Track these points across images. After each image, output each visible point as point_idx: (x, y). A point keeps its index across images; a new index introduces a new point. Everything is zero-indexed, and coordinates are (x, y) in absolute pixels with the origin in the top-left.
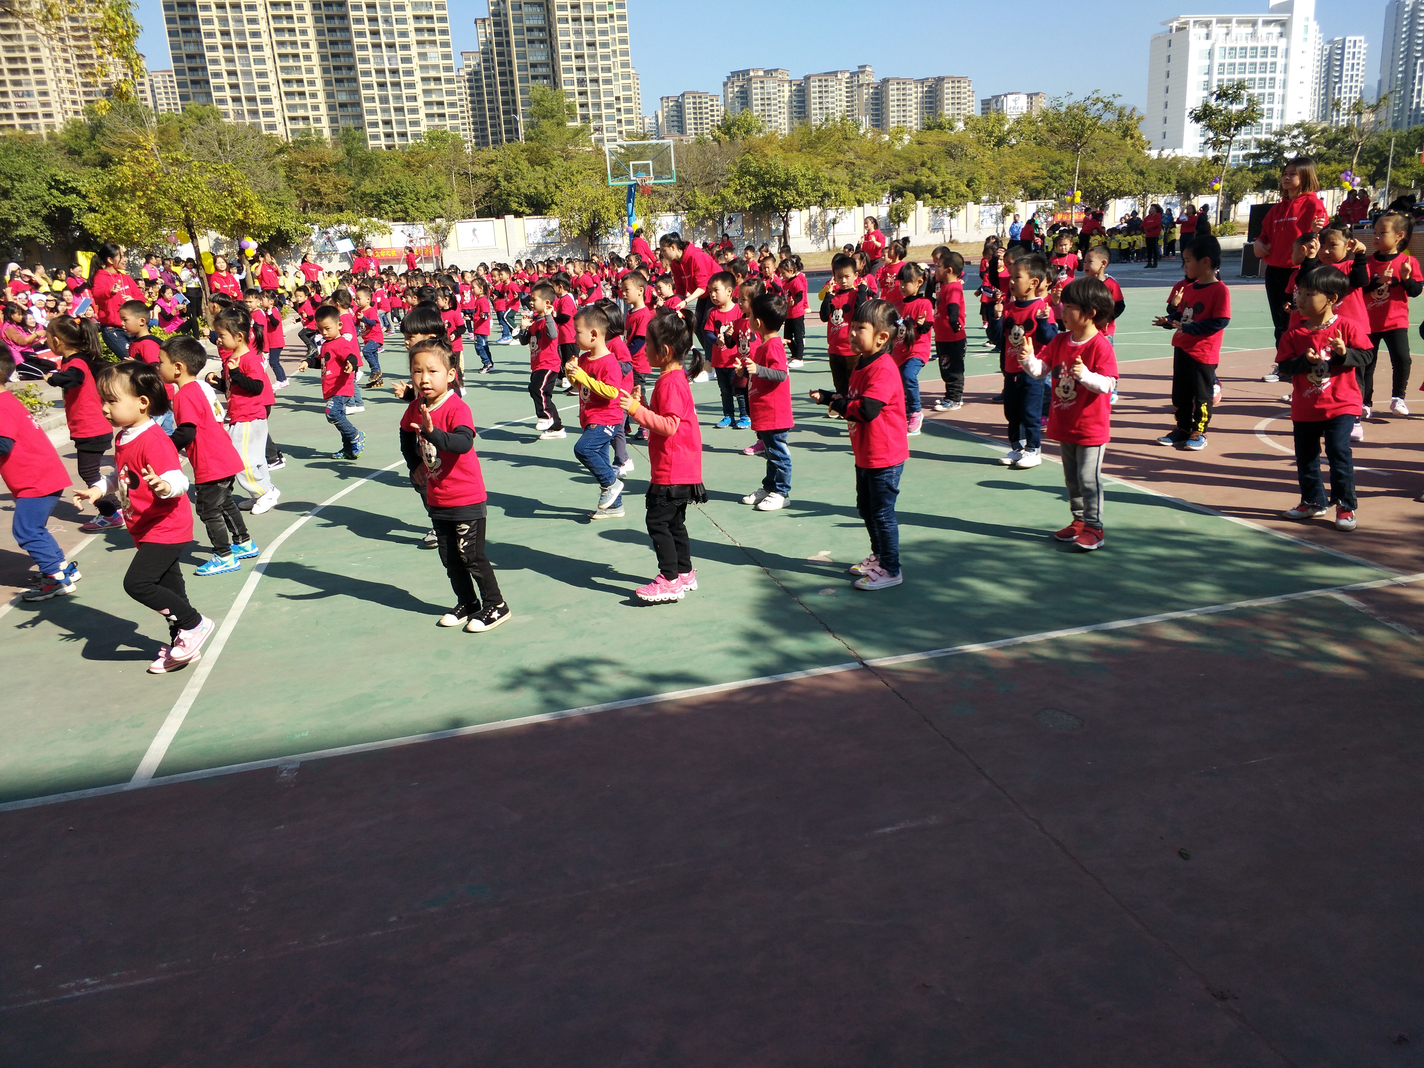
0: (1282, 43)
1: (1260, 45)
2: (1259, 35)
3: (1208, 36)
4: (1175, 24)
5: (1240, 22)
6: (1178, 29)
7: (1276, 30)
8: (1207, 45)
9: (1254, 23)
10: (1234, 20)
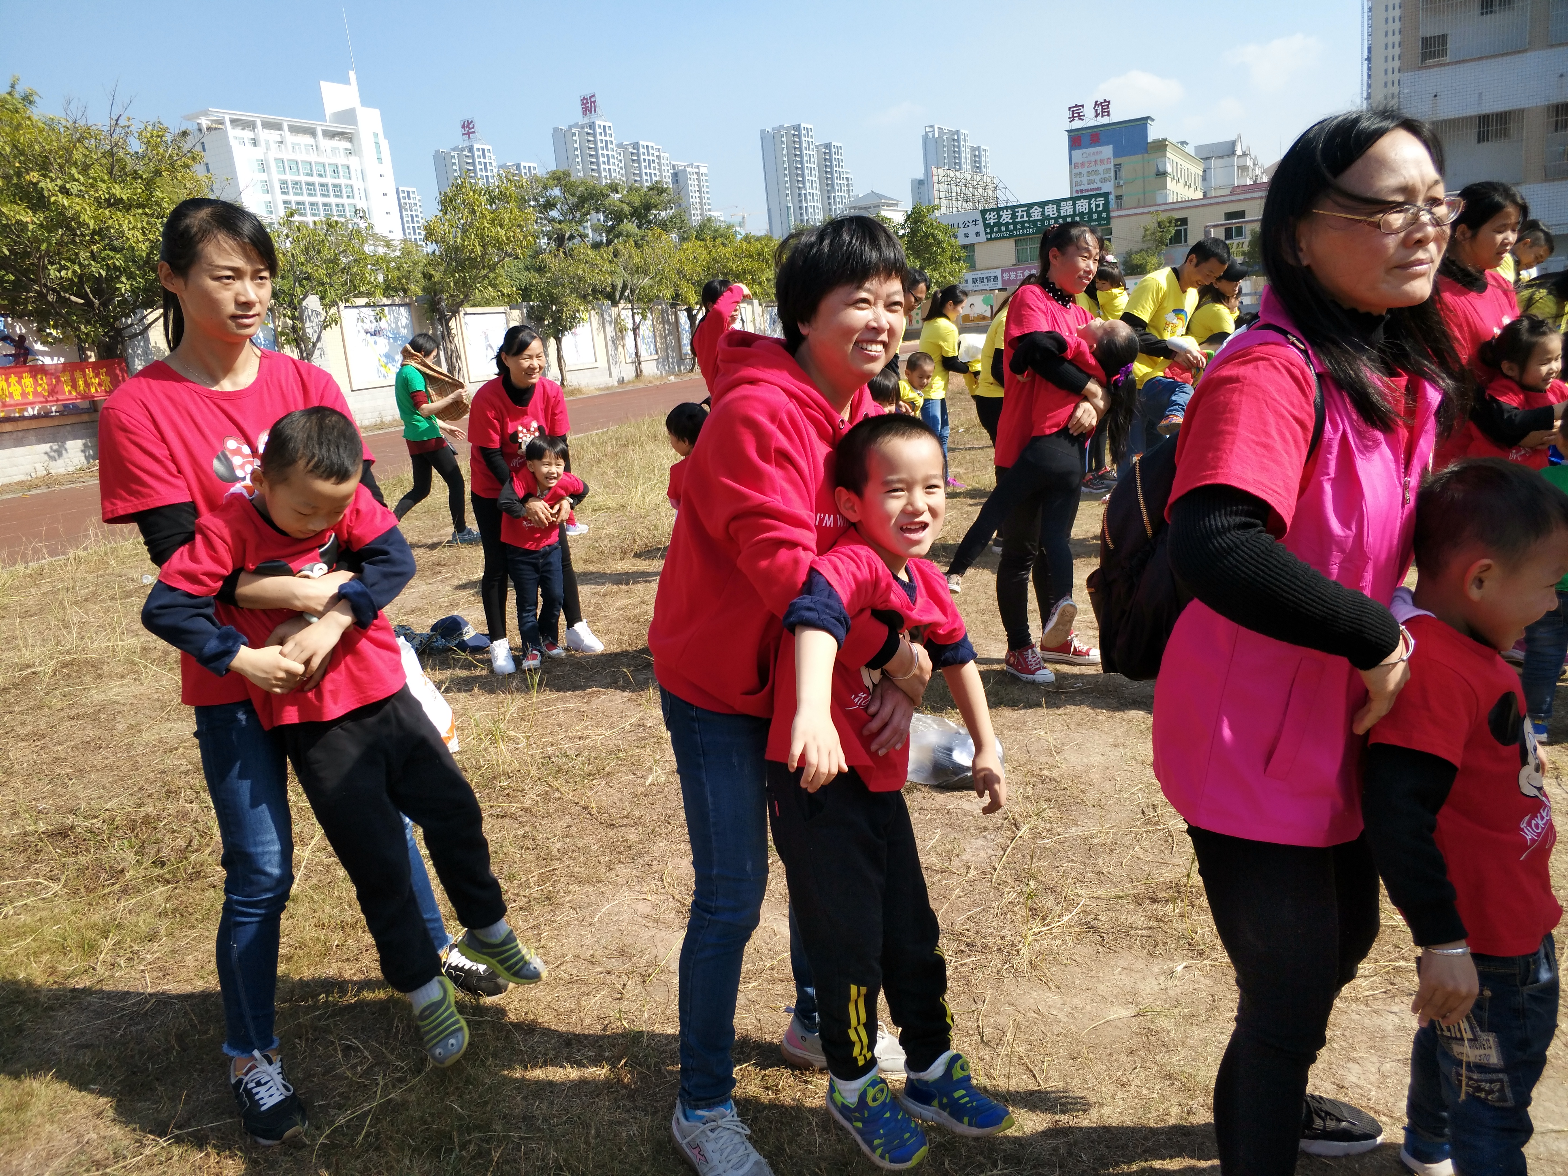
0: (353, 162)
1: (326, 161)
2: (322, 147)
3: (255, 142)
4: (205, 122)
5: (294, 129)
6: (211, 128)
7: (343, 144)
8: (257, 153)
9: (312, 133)
10: (285, 126)
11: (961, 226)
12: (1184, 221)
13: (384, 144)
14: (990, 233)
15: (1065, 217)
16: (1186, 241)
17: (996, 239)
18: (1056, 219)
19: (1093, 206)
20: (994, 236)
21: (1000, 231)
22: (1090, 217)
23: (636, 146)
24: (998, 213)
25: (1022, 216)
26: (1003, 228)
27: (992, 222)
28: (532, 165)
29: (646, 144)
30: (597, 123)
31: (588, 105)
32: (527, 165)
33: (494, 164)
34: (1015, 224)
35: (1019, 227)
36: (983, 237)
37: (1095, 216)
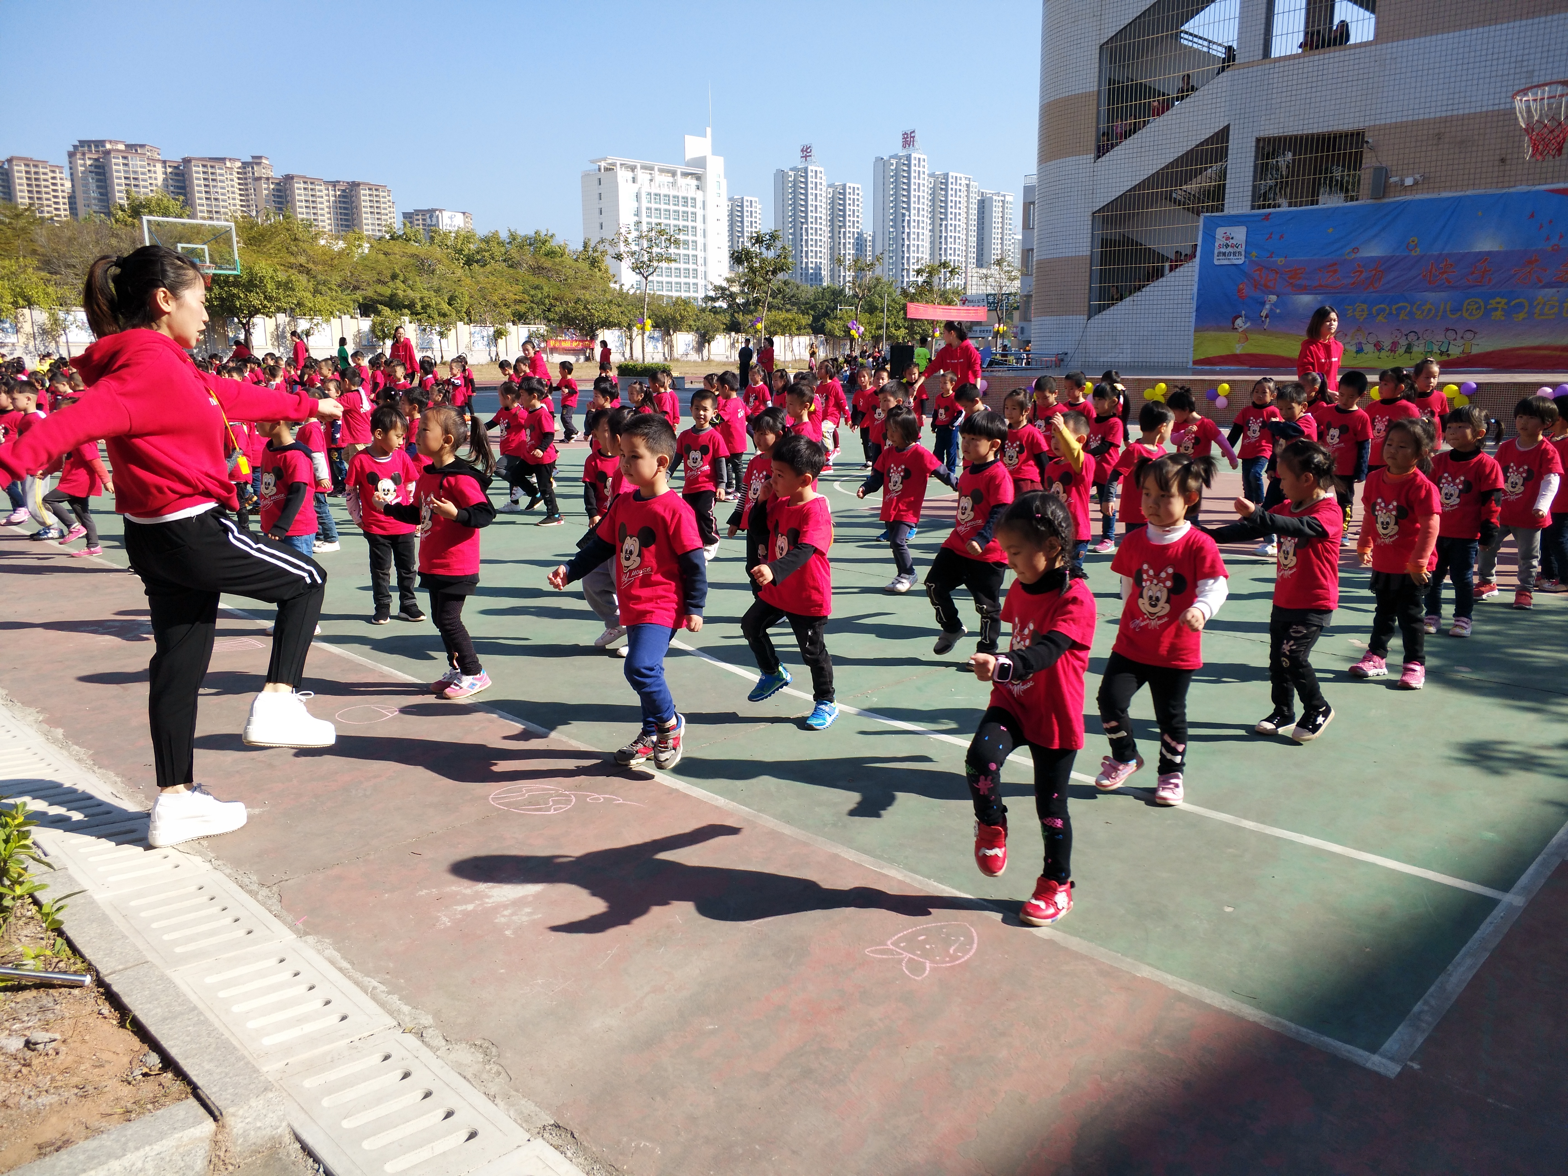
0: (699, 195)
1: (680, 194)
2: (679, 185)
3: (634, 180)
4: (603, 164)
5: (661, 171)
6: (607, 169)
7: (694, 182)
8: (635, 188)
9: (674, 174)
10: (656, 168)
13: (724, 183)
23: (946, 176)
28: (856, 186)
29: (955, 174)
30: (913, 155)
31: (908, 139)
32: (852, 185)
33: (824, 183)
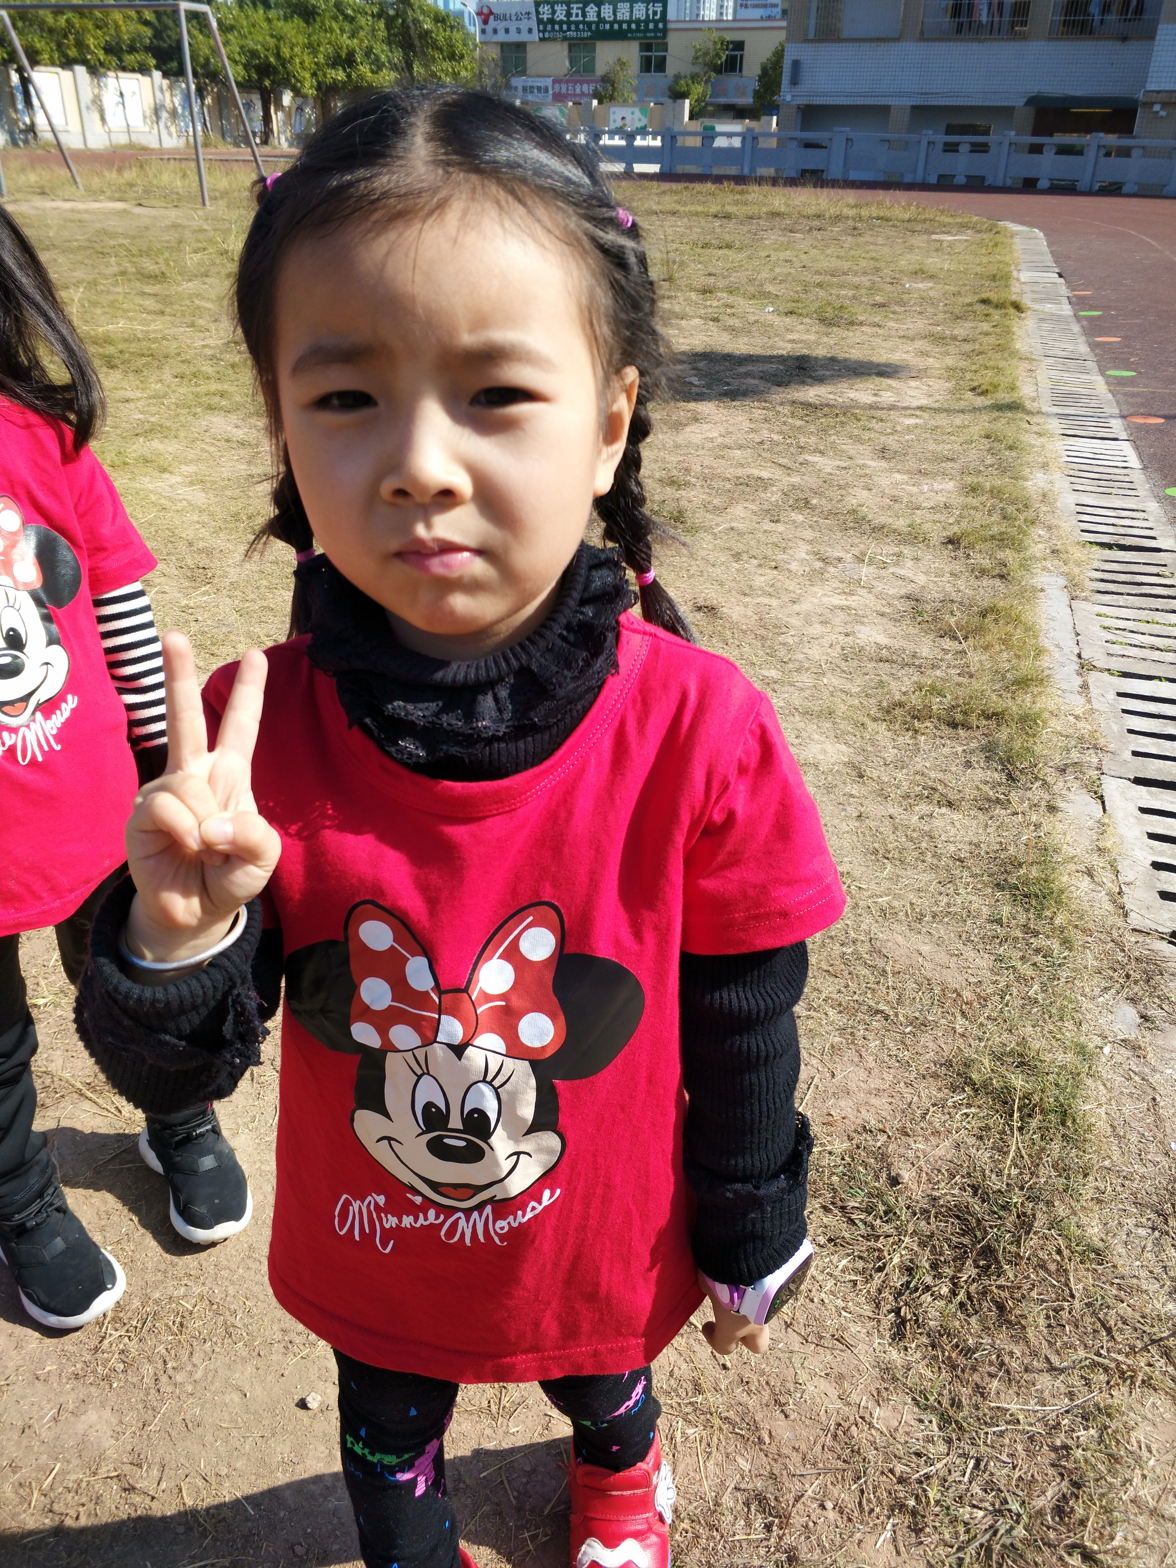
11: (514, 18)
12: (739, 46)
14: (544, 31)
15: (620, 23)
16: (741, 71)
17: (549, 39)
18: (612, 24)
19: (650, 12)
20: (547, 35)
21: (553, 29)
22: (647, 25)
24: (553, 7)
25: (577, 15)
26: (557, 27)
27: (545, 17)
34: (569, 23)
35: (573, 27)
36: (535, 36)
37: (651, 26)
